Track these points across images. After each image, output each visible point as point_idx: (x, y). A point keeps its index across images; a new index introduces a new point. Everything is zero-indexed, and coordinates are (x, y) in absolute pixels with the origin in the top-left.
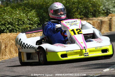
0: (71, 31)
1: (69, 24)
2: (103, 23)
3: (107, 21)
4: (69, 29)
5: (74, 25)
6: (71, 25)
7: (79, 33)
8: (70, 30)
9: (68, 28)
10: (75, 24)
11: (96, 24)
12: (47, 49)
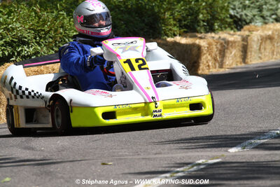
0: (125, 62)
1: (121, 48)
2: (230, 44)
3: (239, 42)
4: (120, 59)
5: (130, 49)
6: (124, 50)
7: (142, 67)
8: (121, 61)
9: (118, 55)
10: (134, 49)
11: (214, 47)
12: (71, 100)
